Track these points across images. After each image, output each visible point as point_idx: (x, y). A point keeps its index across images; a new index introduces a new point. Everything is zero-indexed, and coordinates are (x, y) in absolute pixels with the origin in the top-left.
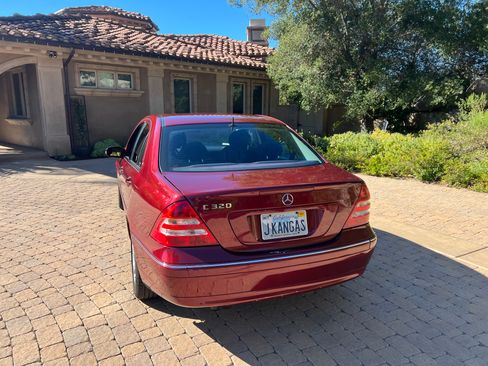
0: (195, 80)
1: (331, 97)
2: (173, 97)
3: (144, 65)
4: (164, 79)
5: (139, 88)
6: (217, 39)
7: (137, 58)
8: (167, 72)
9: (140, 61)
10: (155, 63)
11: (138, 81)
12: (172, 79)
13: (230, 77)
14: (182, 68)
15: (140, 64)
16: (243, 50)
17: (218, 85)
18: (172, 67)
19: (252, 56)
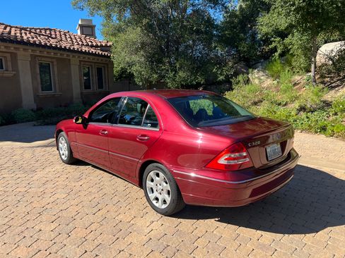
0: (55, 63)
1: (155, 76)
2: (39, 77)
3: (14, 51)
4: (30, 62)
5: (10, 69)
6: (60, 32)
7: (10, 45)
8: (34, 57)
9: (12, 47)
10: (24, 49)
11: (9, 64)
12: (38, 62)
13: (80, 61)
14: (45, 54)
15: (12, 49)
16: (84, 41)
17: (72, 67)
18: (38, 53)
19: (92, 46)
